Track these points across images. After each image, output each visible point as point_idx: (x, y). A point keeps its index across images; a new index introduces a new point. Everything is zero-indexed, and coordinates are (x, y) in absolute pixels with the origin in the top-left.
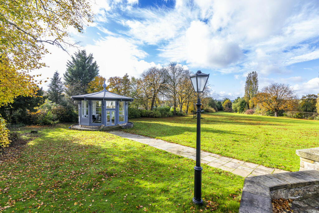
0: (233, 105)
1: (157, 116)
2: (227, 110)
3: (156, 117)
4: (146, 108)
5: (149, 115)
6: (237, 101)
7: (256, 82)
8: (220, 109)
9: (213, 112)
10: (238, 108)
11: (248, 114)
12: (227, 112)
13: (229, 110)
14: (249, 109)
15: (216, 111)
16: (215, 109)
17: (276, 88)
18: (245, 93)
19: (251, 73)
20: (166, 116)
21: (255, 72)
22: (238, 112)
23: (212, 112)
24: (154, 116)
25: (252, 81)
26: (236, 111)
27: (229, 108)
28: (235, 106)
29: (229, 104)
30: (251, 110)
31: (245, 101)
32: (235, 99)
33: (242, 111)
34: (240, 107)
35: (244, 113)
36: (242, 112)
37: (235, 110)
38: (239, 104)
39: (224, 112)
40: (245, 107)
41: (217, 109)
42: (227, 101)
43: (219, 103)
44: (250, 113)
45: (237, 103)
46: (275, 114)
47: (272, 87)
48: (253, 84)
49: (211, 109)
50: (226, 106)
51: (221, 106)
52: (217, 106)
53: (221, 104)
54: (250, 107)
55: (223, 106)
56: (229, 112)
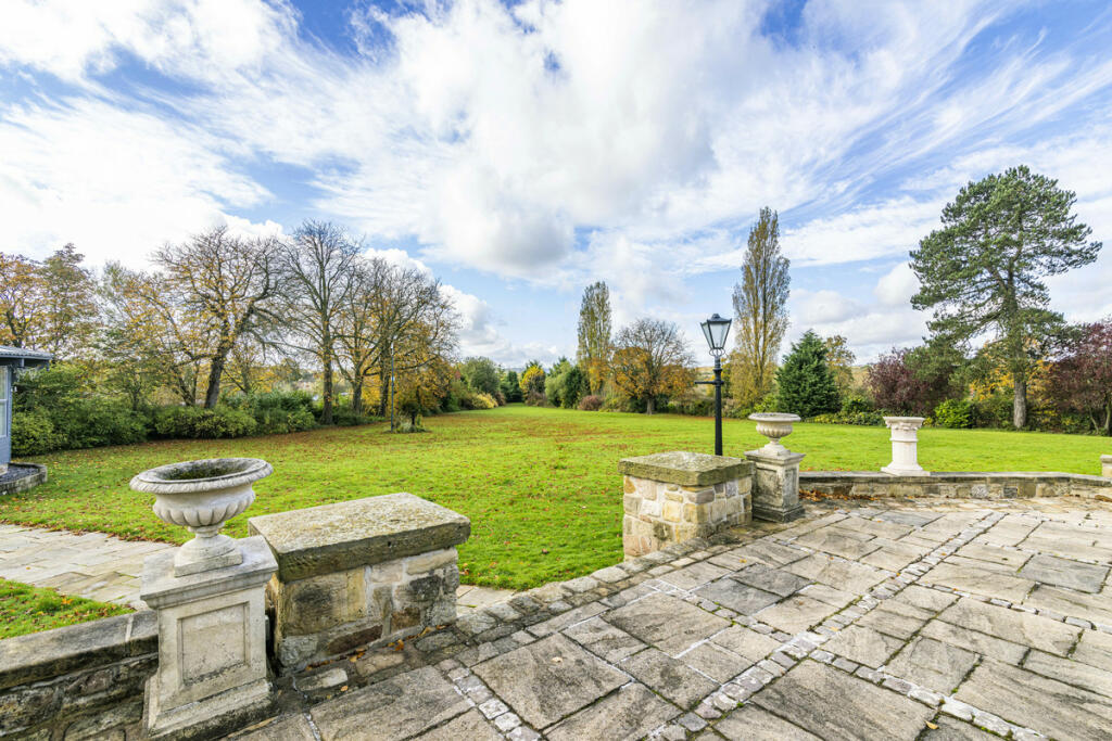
0: (548, 382)
1: (232, 429)
2: (533, 399)
3: (226, 436)
4: (190, 398)
5: (192, 428)
6: (558, 370)
7: (605, 311)
8: (515, 398)
9: (486, 408)
10: (561, 392)
11: (586, 410)
12: (531, 404)
13: (537, 398)
14: (590, 394)
15: (500, 404)
16: (496, 397)
17: (648, 331)
18: (580, 347)
19: (594, 285)
20: (283, 427)
21: (604, 283)
22: (561, 405)
23: (482, 408)
24: (216, 429)
25: (595, 308)
26: (557, 403)
27: (540, 392)
28: (552, 387)
29: (537, 379)
30: (593, 397)
31: (578, 371)
32: (554, 365)
33: (573, 402)
34: (565, 389)
35: (579, 407)
36: (571, 406)
37: (553, 399)
38: (564, 379)
40: (579, 387)
41: (502, 396)
42: (533, 371)
43: (512, 377)
44: (592, 407)
45: (560, 376)
46: (649, 408)
47: (636, 328)
48: (597, 319)
49: (480, 397)
50: (530, 386)
51: (517, 385)
52: (502, 387)
53: (516, 380)
54: (593, 389)
55: (523, 387)
56: (540, 405)
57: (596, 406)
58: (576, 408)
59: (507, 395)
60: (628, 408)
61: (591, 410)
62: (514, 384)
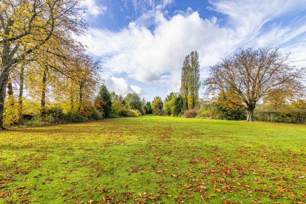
0: (164, 104)
2: (157, 112)
6: (170, 98)
8: (149, 112)
10: (172, 109)
11: (187, 117)
12: (157, 115)
13: (160, 112)
14: (188, 109)
15: (143, 115)
16: (142, 112)
18: (182, 85)
19: (190, 53)
21: (196, 52)
22: (172, 115)
23: (132, 116)
26: (169, 114)
27: (160, 109)
28: (167, 106)
29: (159, 104)
30: (191, 111)
31: (181, 98)
32: (168, 96)
33: (179, 113)
34: (174, 107)
35: (182, 116)
36: (178, 115)
37: (167, 112)
38: (174, 102)
39: (153, 115)
40: (182, 106)
41: (144, 111)
42: (157, 100)
43: (149, 104)
44: (191, 116)
45: (171, 101)
46: (249, 116)
49: (133, 111)
50: (156, 107)
51: (150, 107)
52: (144, 108)
53: (150, 105)
54: (189, 107)
55: (153, 107)
56: (161, 115)
57: (194, 115)
58: (180, 116)
59: (147, 111)
60: (217, 117)
61: (190, 117)
62: (149, 107)
